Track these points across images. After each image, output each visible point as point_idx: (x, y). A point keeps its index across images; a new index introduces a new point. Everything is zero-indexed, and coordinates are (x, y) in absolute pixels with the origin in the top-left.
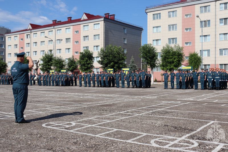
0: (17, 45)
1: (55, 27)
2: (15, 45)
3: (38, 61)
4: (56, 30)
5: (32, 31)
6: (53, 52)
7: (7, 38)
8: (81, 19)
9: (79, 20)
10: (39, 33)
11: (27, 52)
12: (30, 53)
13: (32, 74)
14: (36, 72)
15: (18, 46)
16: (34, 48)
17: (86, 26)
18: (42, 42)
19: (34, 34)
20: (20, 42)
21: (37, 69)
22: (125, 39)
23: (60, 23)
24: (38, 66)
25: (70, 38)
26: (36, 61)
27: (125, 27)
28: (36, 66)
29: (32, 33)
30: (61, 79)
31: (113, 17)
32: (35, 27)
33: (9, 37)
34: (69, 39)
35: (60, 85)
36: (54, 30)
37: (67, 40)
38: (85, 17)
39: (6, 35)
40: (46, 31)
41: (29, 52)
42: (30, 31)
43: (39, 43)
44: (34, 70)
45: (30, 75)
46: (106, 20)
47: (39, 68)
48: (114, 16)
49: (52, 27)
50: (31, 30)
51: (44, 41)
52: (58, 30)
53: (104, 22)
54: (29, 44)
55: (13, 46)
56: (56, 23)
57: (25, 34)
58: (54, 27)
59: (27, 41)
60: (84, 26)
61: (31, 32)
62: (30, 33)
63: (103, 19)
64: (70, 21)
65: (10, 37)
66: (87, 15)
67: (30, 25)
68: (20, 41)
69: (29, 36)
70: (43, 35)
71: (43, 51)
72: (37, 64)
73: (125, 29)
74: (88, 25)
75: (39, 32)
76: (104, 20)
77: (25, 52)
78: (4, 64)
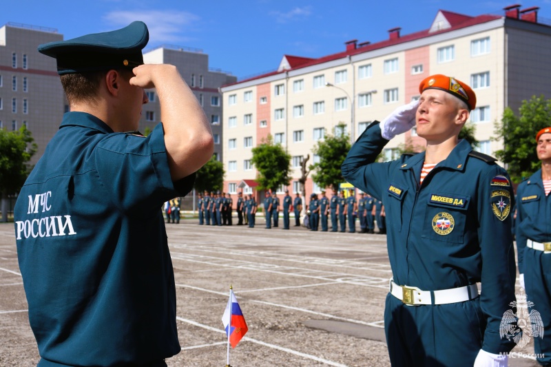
0: (250, 115)
1: (354, 58)
2: (247, 115)
3: (306, 157)
4: (357, 68)
5: (291, 74)
6: (348, 130)
7: (226, 96)
8: (428, 30)
9: (425, 34)
10: (308, 79)
11: (277, 134)
12: (284, 136)
14: (302, 189)
15: (254, 117)
16: (296, 121)
17: (447, 48)
18: (317, 103)
19: (296, 82)
20: (259, 108)
21: (303, 181)
23: (367, 47)
24: (305, 172)
25: (397, 89)
26: (300, 157)
28: (302, 170)
29: (291, 80)
31: (534, 14)
32: (298, 63)
33: (231, 96)
34: (393, 90)
36: (350, 67)
37: (388, 95)
38: (441, 22)
39: (223, 90)
40: (329, 72)
41: (281, 134)
42: (284, 75)
43: (308, 107)
44: (297, 182)
46: (512, 23)
47: (309, 177)
48: (536, 13)
49: (346, 60)
50: (288, 71)
51: (324, 102)
52: (361, 67)
53: (506, 32)
54: (281, 110)
55: (241, 118)
56: (354, 48)
57: (273, 85)
58: (350, 59)
59: (276, 101)
60: (441, 49)
61: (288, 78)
62: (284, 81)
63: (501, 22)
64: (396, 38)
65: (235, 95)
66: (449, 15)
67: (285, 58)
68: (258, 103)
69: (281, 89)
70: (321, 85)
71: (321, 129)
72: (303, 164)
74: (452, 46)
75: (307, 75)
76: (506, 26)
77: (273, 134)
78: (215, 168)
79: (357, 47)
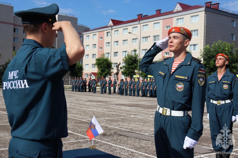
0: (95, 45)
1: (141, 22)
2: (94, 45)
3: (119, 63)
4: (142, 26)
5: (113, 27)
6: (137, 52)
7: (85, 36)
8: (173, 11)
9: (171, 13)
10: (121, 30)
11: (107, 53)
12: (110, 54)
13: (111, 79)
14: (117, 77)
15: (97, 46)
16: (115, 48)
17: (181, 19)
18: (124, 41)
19: (115, 31)
20: (99, 42)
21: (117, 74)
22: (233, 35)
23: (146, 17)
24: (118, 70)
25: (159, 36)
26: (116, 63)
27: (233, 19)
28: (117, 69)
29: (114, 30)
30: (150, 87)
31: (217, 6)
32: (116, 23)
33: (87, 36)
34: (157, 36)
35: (148, 95)
36: (139, 26)
37: (155, 38)
38: (178, 8)
39: (84, 33)
40: (130, 27)
41: (108, 53)
42: (110, 28)
43: (121, 42)
44: (114, 74)
45: (109, 81)
46: (208, 9)
47: (120, 72)
48: (218, 5)
49: (137, 22)
50: (112, 26)
51: (127, 40)
52: (144, 26)
53: (205, 13)
54: (109, 43)
55: (91, 46)
56: (141, 18)
57: (105, 32)
58: (139, 22)
59: (107, 39)
60: (178, 19)
61: (112, 29)
62: (110, 31)
63: (203, 9)
64: (159, 14)
65: (89, 36)
66: (182, 5)
67: (111, 20)
68: (99, 40)
69: (109, 34)
70: (126, 33)
71: (125, 52)
72: (117, 67)
73: (234, 21)
74: (183, 18)
75: (120, 28)
76: (205, 11)
77: (105, 53)
78: (79, 67)
79: (142, 17)
